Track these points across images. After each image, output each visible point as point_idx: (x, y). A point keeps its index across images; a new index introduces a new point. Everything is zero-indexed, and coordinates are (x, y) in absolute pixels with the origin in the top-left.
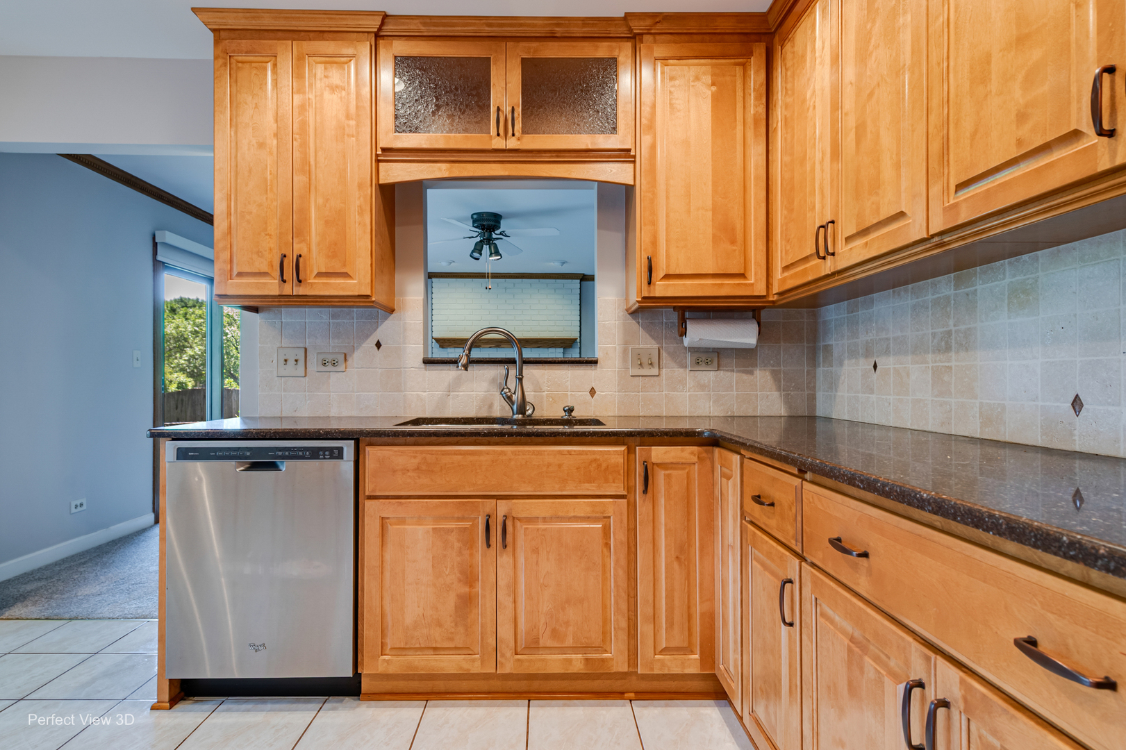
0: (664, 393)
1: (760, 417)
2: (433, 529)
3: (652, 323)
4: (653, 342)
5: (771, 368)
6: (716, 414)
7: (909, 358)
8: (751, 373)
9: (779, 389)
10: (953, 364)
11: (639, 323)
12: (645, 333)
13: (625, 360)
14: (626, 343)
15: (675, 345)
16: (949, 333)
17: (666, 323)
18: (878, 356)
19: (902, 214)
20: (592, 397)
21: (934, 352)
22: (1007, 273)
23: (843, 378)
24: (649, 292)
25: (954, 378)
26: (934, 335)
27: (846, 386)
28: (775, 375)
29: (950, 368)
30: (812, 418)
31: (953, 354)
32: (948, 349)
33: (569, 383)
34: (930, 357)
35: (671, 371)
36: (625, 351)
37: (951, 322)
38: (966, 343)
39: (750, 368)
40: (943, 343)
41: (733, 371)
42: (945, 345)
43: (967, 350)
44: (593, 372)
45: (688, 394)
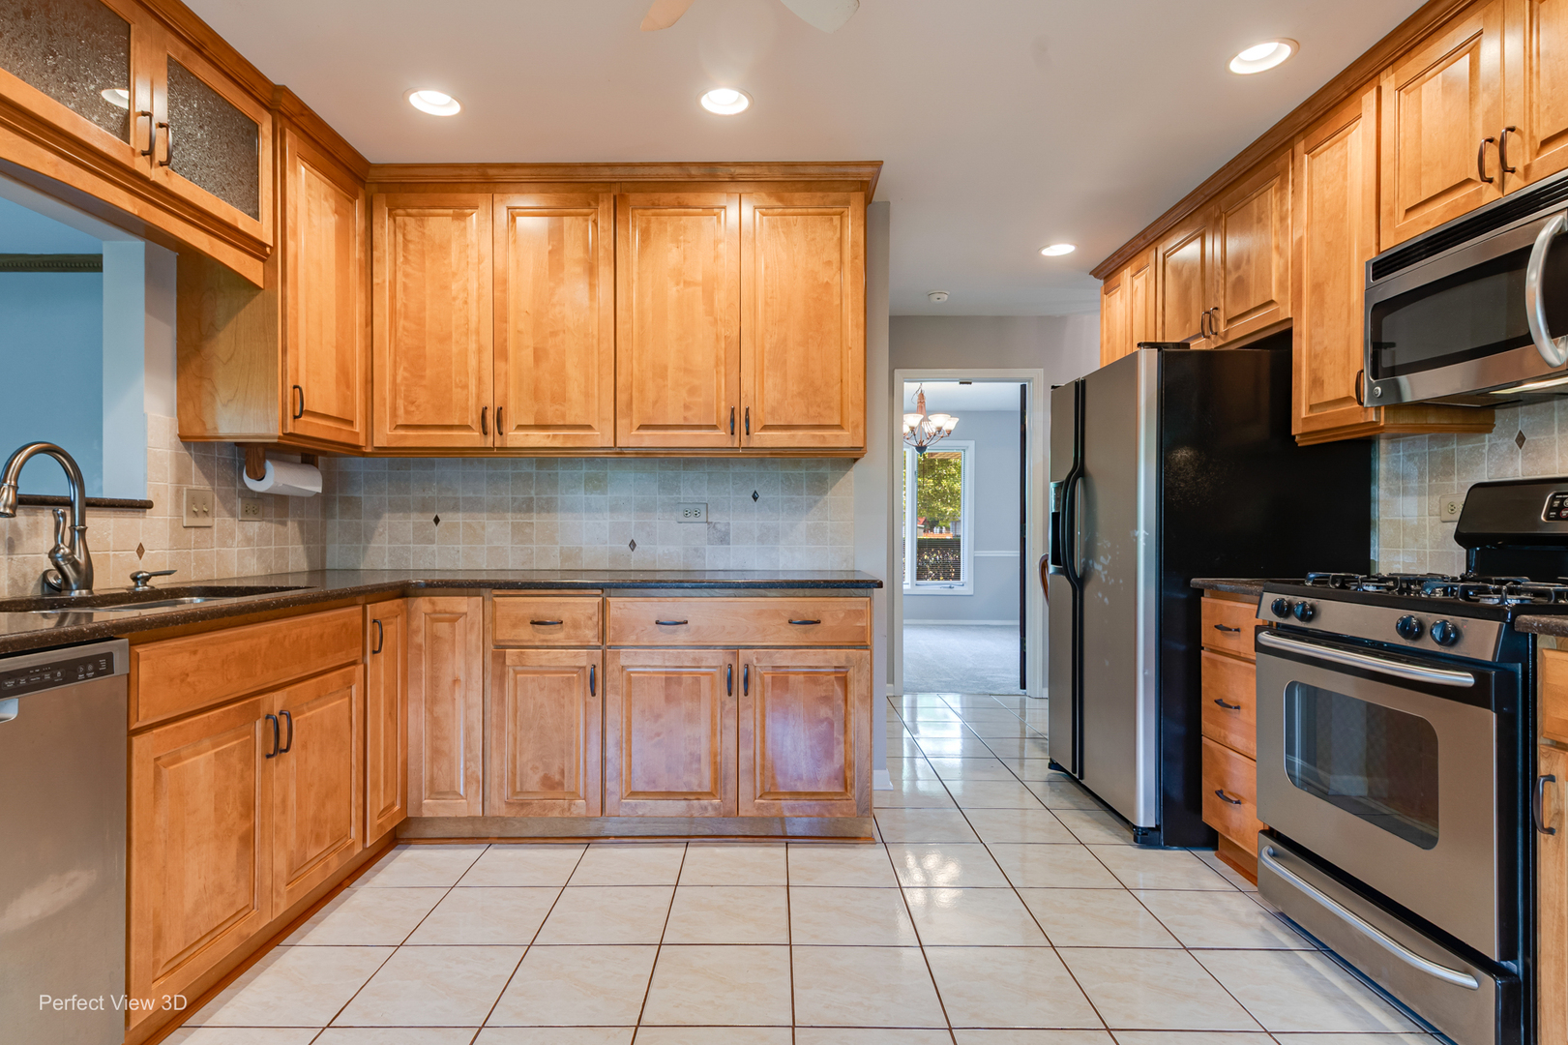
0: (215, 549)
1: (292, 573)
2: (216, 753)
3: (204, 457)
4: (207, 482)
5: (298, 518)
6: (259, 574)
7: (485, 515)
8: (284, 524)
9: (303, 543)
10: (534, 521)
11: (191, 454)
12: (198, 470)
13: (178, 505)
14: (179, 481)
15: (226, 488)
16: (531, 499)
17: (218, 459)
18: (441, 512)
19: (589, 427)
20: (140, 558)
21: (514, 511)
22: (584, 467)
23: (381, 530)
24: (294, 427)
25: (535, 530)
26: (514, 500)
27: (387, 537)
28: (301, 524)
29: (532, 523)
30: (323, 571)
31: (535, 515)
32: (529, 509)
33: (111, 537)
34: (509, 515)
35: (222, 521)
36: (178, 492)
37: (533, 492)
38: (549, 507)
39: (284, 519)
40: (524, 506)
41: (271, 521)
42: (527, 507)
43: (548, 512)
44: (141, 521)
45: (237, 549)
